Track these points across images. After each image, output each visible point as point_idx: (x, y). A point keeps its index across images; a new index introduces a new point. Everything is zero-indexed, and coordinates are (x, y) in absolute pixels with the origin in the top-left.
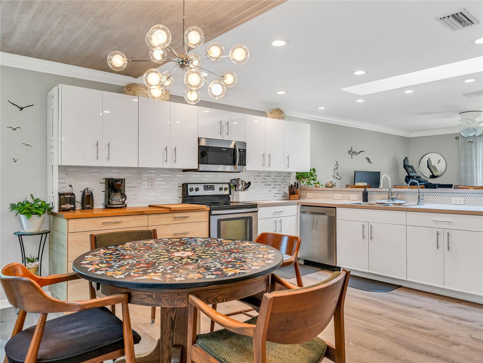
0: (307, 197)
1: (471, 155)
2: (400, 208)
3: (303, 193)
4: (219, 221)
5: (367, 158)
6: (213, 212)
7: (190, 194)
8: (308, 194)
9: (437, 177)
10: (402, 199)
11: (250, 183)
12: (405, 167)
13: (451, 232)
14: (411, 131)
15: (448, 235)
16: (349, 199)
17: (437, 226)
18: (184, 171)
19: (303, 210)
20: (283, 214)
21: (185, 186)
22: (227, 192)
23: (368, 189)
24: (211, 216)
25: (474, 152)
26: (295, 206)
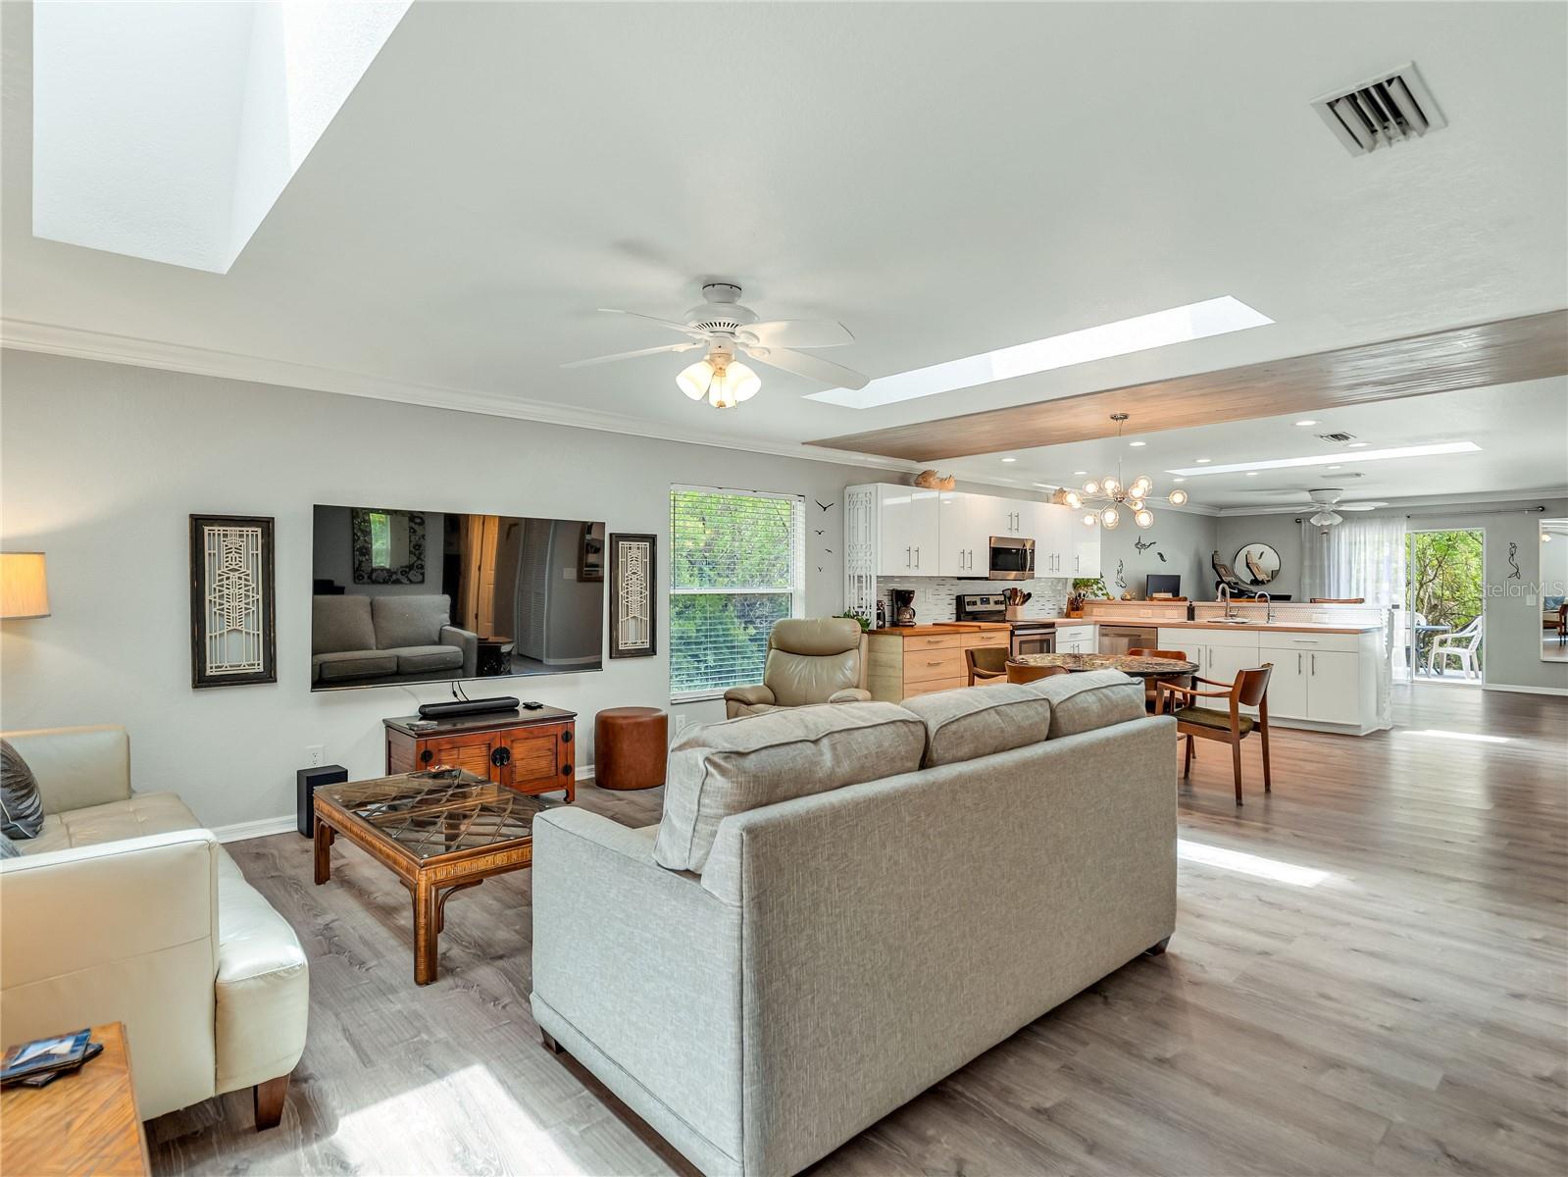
0: (1094, 613)
1: (1322, 547)
2: (1242, 627)
3: (1087, 608)
4: (1021, 643)
5: (1159, 554)
6: (1017, 632)
7: (969, 608)
8: (1095, 610)
9: (1262, 582)
10: (1244, 617)
11: (1029, 595)
12: (1214, 566)
13: (1315, 653)
14: (1221, 507)
15: (1313, 657)
16: (1164, 617)
17: (1298, 646)
18: (959, 578)
19: (1104, 631)
20: (1080, 637)
21: (960, 601)
22: (1002, 607)
23: (1194, 604)
24: (1014, 638)
25: (1325, 545)
26: (1092, 627)
